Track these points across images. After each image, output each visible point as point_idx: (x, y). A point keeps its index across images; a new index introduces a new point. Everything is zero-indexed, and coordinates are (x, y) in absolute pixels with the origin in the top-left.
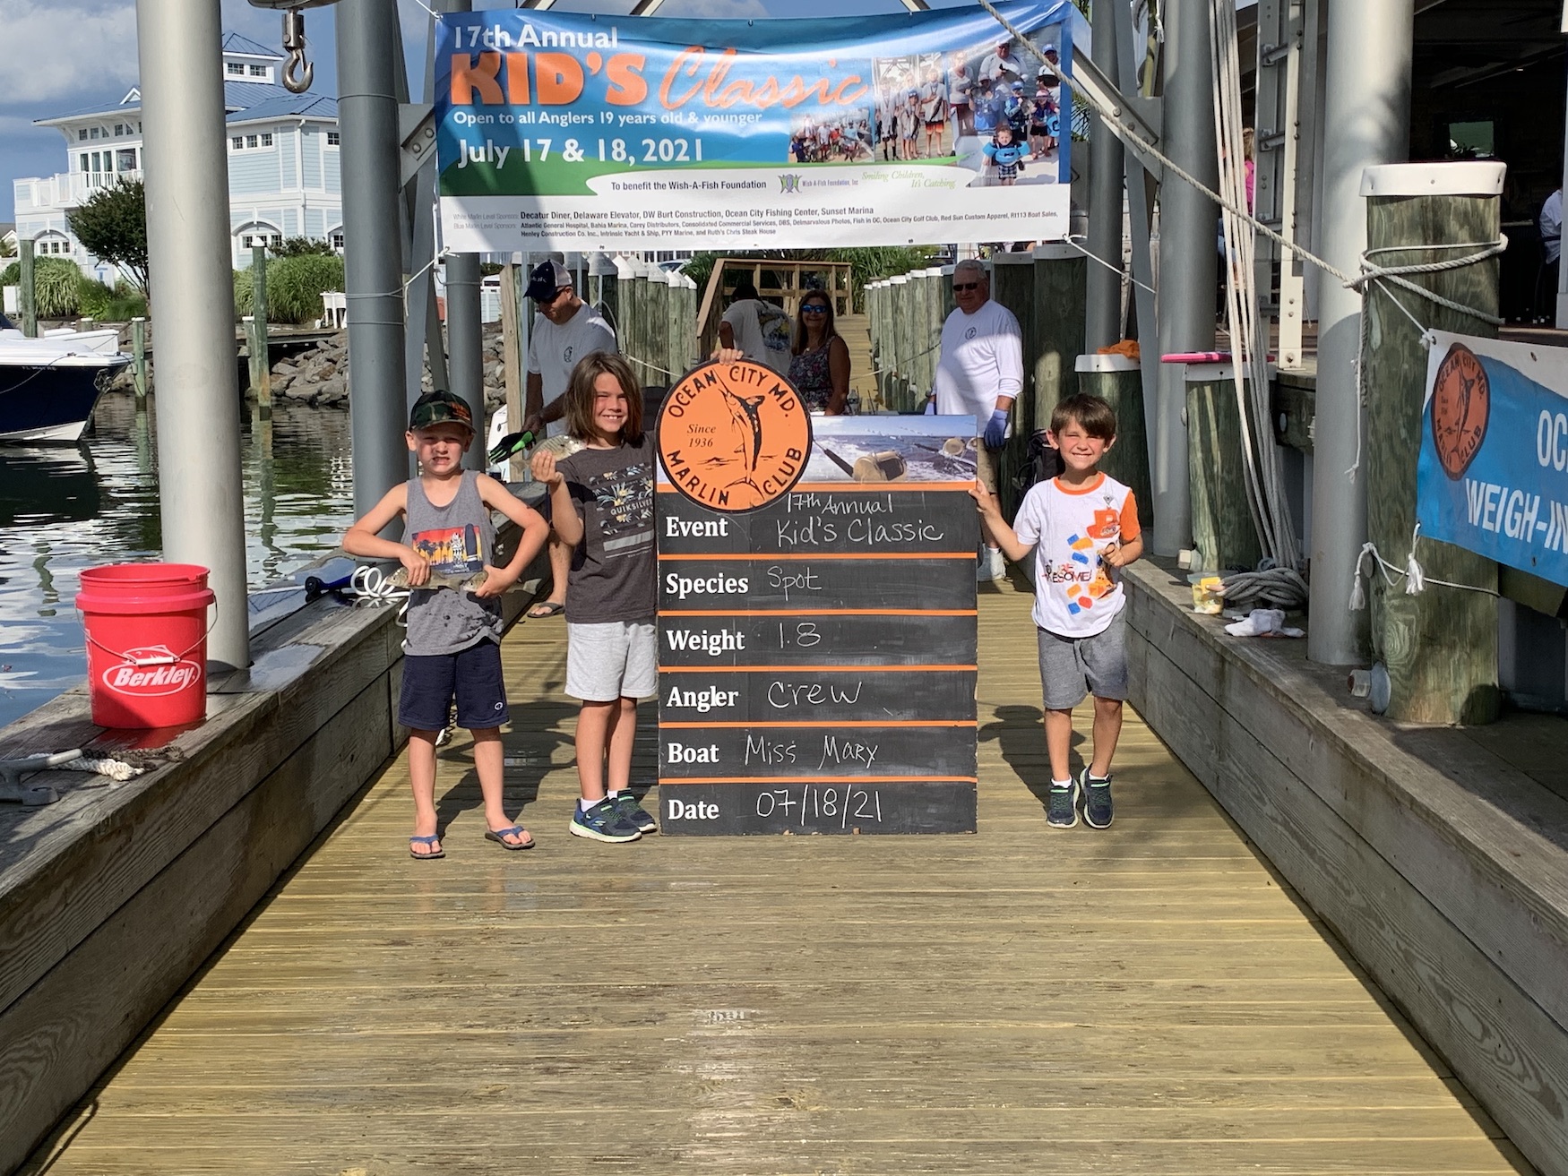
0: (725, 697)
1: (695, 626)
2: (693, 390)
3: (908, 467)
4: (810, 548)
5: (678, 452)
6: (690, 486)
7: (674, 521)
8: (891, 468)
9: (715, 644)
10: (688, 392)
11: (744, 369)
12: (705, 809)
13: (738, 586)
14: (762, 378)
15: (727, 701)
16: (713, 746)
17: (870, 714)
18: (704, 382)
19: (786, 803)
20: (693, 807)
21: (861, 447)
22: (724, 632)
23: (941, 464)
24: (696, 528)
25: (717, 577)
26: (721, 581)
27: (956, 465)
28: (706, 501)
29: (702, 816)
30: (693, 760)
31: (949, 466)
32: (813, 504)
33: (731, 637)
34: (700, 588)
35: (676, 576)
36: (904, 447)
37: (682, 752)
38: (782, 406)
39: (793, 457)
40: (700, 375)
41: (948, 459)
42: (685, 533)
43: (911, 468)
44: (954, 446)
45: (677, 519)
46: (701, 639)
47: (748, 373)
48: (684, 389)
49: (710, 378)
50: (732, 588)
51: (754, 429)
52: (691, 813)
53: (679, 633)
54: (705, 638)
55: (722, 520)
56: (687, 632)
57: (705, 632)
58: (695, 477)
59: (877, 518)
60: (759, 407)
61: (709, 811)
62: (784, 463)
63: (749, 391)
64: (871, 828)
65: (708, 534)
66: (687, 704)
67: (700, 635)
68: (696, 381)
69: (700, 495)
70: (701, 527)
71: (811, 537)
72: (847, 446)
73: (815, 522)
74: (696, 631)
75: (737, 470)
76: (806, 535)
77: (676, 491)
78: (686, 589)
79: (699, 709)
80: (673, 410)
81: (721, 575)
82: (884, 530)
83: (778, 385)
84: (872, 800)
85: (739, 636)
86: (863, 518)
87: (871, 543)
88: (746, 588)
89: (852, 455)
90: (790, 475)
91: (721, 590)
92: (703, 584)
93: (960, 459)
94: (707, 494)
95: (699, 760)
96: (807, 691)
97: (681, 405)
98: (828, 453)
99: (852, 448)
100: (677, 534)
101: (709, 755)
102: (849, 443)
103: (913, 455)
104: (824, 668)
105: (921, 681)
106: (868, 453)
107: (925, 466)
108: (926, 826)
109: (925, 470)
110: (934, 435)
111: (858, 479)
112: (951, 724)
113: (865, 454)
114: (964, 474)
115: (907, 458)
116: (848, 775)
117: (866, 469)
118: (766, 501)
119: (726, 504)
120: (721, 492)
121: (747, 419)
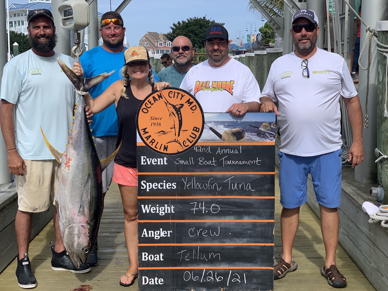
4: (203, 170)
7: (144, 158)
8: (239, 135)
10: (150, 103)
11: (175, 92)
12: (158, 281)
13: (172, 186)
14: (182, 96)
15: (167, 234)
16: (161, 254)
17: (228, 241)
18: (157, 98)
20: (153, 279)
24: (153, 161)
26: (164, 184)
28: (158, 150)
29: (156, 283)
30: (152, 260)
33: (169, 208)
34: (155, 187)
35: (145, 182)
37: (148, 256)
38: (191, 108)
39: (196, 131)
40: (155, 95)
42: (149, 163)
46: (156, 209)
47: (176, 94)
48: (148, 101)
49: (160, 96)
50: (169, 187)
51: (179, 118)
52: (152, 282)
53: (146, 206)
55: (165, 158)
56: (150, 206)
57: (158, 205)
58: (153, 139)
60: (181, 109)
62: (192, 133)
63: (176, 102)
64: (228, 288)
65: (159, 164)
66: (150, 236)
68: (154, 97)
69: (155, 147)
70: (156, 161)
74: (154, 205)
75: (171, 136)
77: (145, 145)
78: (149, 187)
79: (155, 238)
80: (144, 110)
83: (190, 99)
85: (172, 207)
88: (175, 187)
90: (195, 138)
91: (164, 188)
92: (157, 185)
94: (158, 146)
95: (155, 260)
97: (147, 108)
98: (211, 129)
100: (145, 164)
101: (159, 257)
102: (220, 124)
103: (248, 130)
104: (209, 221)
105: (250, 226)
106: (229, 129)
107: (253, 135)
108: (252, 288)
109: (253, 136)
110: (257, 121)
111: (224, 140)
112: (263, 244)
113: (227, 129)
114: (270, 138)
115: (245, 131)
116: (219, 266)
117: (228, 136)
118: (184, 150)
119: (167, 151)
120: (165, 145)
121: (176, 114)
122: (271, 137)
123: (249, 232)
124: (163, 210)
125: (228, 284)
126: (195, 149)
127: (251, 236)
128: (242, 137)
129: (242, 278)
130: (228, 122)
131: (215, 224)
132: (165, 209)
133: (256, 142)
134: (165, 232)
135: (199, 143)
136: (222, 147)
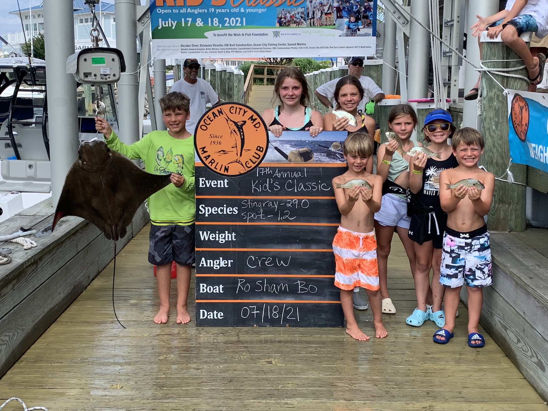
0: (226, 262)
1: (213, 230)
2: (212, 118)
3: (314, 156)
4: (267, 193)
5: (205, 147)
6: (211, 163)
7: (203, 180)
8: (306, 156)
9: (222, 238)
10: (209, 119)
11: (236, 108)
12: (217, 314)
13: (233, 211)
14: (245, 112)
15: (228, 264)
16: (221, 285)
17: (295, 271)
18: (217, 114)
19: (255, 312)
20: (211, 313)
21: (292, 146)
22: (227, 232)
23: (330, 155)
24: (213, 183)
25: (223, 207)
26: (225, 208)
27: (337, 155)
28: (218, 171)
29: (216, 318)
30: (211, 291)
31: (334, 155)
32: (269, 173)
33: (230, 235)
34: (215, 212)
35: (204, 206)
36: (312, 146)
37: (206, 288)
38: (254, 126)
39: (259, 150)
40: (215, 110)
41: (333, 152)
42: (208, 186)
43: (316, 156)
44: (336, 146)
45: (204, 179)
46: (216, 235)
47: (238, 110)
48: (208, 117)
49: (220, 112)
50: (230, 212)
51: (241, 136)
52: (211, 316)
53: (205, 232)
54: (217, 235)
55: (226, 180)
56: (209, 232)
57: (217, 232)
58: (213, 159)
59: (300, 180)
60: (243, 126)
61: (219, 315)
62: (255, 153)
63: (239, 118)
64: (295, 324)
65: (219, 186)
66: (209, 265)
67: (215, 234)
68: (213, 113)
69: (215, 168)
70: (216, 183)
71: (268, 188)
72: (286, 145)
73: (270, 181)
74: (213, 232)
75: (232, 156)
76: (265, 187)
77: (204, 166)
78: (208, 212)
79: (215, 268)
80: (203, 127)
81: (225, 206)
82: (302, 185)
83: (253, 115)
84: (295, 311)
85: (234, 234)
86: (293, 179)
87: (296, 191)
88: (237, 212)
89: (288, 149)
90: (258, 159)
91: (225, 213)
92: (216, 210)
93: (339, 152)
94: (218, 167)
95: (214, 291)
96: (265, 260)
97: (206, 125)
98: (276, 148)
99: (288, 146)
100: (204, 186)
101: (219, 289)
102: (286, 144)
103: (317, 150)
104: (273, 250)
105: (319, 256)
107: (322, 155)
108: (320, 323)
110: (327, 140)
111: (290, 161)
113: (294, 149)
115: (314, 151)
116: (284, 299)
117: (294, 156)
118: (246, 171)
119: (227, 172)
120: (225, 166)
121: (238, 133)
123: (317, 262)
127: (319, 267)
128: (310, 158)
130: (295, 141)
131: (280, 253)
132: (225, 236)
133: (325, 163)
135: (263, 164)
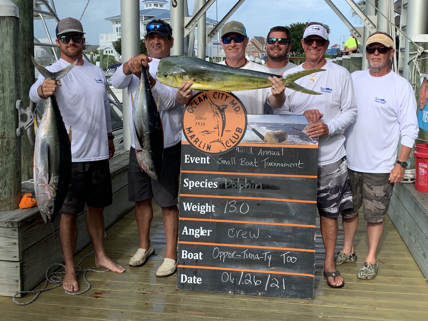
2: (198, 102)
3: (288, 137)
4: (244, 170)
5: (191, 128)
6: (195, 142)
7: (188, 157)
8: (281, 138)
11: (219, 93)
12: (196, 280)
14: (227, 97)
15: (207, 234)
16: (201, 253)
17: (268, 244)
18: (203, 98)
20: (191, 278)
21: (268, 128)
22: (207, 204)
23: (303, 137)
24: (196, 160)
26: (206, 183)
28: (201, 149)
30: (192, 258)
33: (210, 207)
34: (197, 185)
35: (188, 180)
36: (287, 128)
37: (187, 254)
40: (201, 96)
42: (192, 162)
47: (221, 95)
49: (205, 97)
50: (211, 186)
51: (222, 119)
52: (191, 281)
53: (188, 204)
54: (199, 206)
55: (208, 157)
56: (191, 204)
60: (225, 110)
62: (235, 134)
64: (266, 293)
65: (202, 162)
66: (190, 234)
69: (199, 146)
70: (199, 160)
72: (262, 127)
74: (195, 203)
75: (215, 136)
77: (189, 144)
78: (192, 185)
79: (195, 236)
80: (189, 110)
81: (206, 180)
83: (234, 100)
85: (213, 206)
89: (264, 131)
91: (206, 187)
92: (199, 183)
94: (202, 145)
97: (193, 108)
98: (253, 130)
100: (189, 162)
101: (198, 256)
103: (290, 132)
104: (249, 222)
105: (290, 231)
106: (271, 131)
107: (296, 137)
108: (291, 295)
109: (295, 139)
110: (300, 124)
111: (266, 141)
112: (304, 250)
113: (269, 131)
114: (313, 141)
115: (288, 133)
116: (258, 269)
117: (270, 138)
118: (226, 150)
119: (210, 150)
120: (208, 145)
121: (220, 115)
122: (315, 140)
123: (289, 236)
124: (204, 209)
125: (266, 288)
126: (238, 149)
127: (291, 241)
128: (284, 139)
129: (281, 284)
130: (270, 123)
131: (254, 226)
132: (206, 207)
133: (298, 144)
134: (204, 231)
135: (242, 144)
136: (264, 149)
